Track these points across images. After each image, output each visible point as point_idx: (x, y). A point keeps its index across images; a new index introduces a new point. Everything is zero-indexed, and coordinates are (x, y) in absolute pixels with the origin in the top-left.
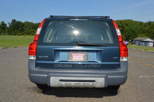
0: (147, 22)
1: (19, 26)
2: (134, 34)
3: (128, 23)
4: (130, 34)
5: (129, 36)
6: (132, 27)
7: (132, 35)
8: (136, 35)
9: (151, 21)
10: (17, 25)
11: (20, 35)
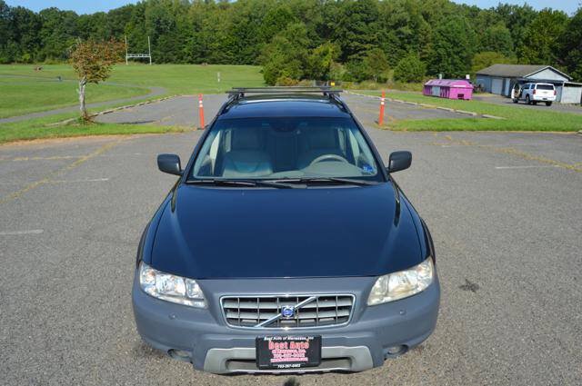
0: (496, 6)
1: (21, 26)
2: (456, 49)
3: (431, 11)
4: (442, 51)
5: (439, 60)
6: (451, 23)
7: (449, 55)
8: (465, 54)
9: (509, 4)
10: (15, 22)
11: (30, 62)
